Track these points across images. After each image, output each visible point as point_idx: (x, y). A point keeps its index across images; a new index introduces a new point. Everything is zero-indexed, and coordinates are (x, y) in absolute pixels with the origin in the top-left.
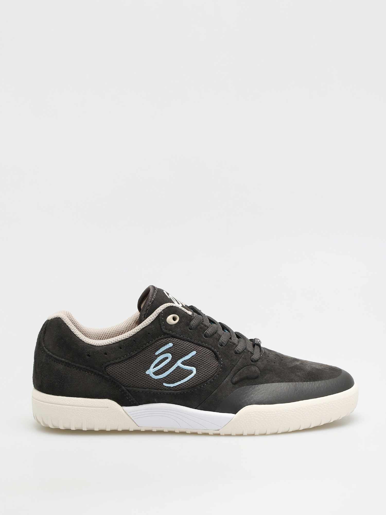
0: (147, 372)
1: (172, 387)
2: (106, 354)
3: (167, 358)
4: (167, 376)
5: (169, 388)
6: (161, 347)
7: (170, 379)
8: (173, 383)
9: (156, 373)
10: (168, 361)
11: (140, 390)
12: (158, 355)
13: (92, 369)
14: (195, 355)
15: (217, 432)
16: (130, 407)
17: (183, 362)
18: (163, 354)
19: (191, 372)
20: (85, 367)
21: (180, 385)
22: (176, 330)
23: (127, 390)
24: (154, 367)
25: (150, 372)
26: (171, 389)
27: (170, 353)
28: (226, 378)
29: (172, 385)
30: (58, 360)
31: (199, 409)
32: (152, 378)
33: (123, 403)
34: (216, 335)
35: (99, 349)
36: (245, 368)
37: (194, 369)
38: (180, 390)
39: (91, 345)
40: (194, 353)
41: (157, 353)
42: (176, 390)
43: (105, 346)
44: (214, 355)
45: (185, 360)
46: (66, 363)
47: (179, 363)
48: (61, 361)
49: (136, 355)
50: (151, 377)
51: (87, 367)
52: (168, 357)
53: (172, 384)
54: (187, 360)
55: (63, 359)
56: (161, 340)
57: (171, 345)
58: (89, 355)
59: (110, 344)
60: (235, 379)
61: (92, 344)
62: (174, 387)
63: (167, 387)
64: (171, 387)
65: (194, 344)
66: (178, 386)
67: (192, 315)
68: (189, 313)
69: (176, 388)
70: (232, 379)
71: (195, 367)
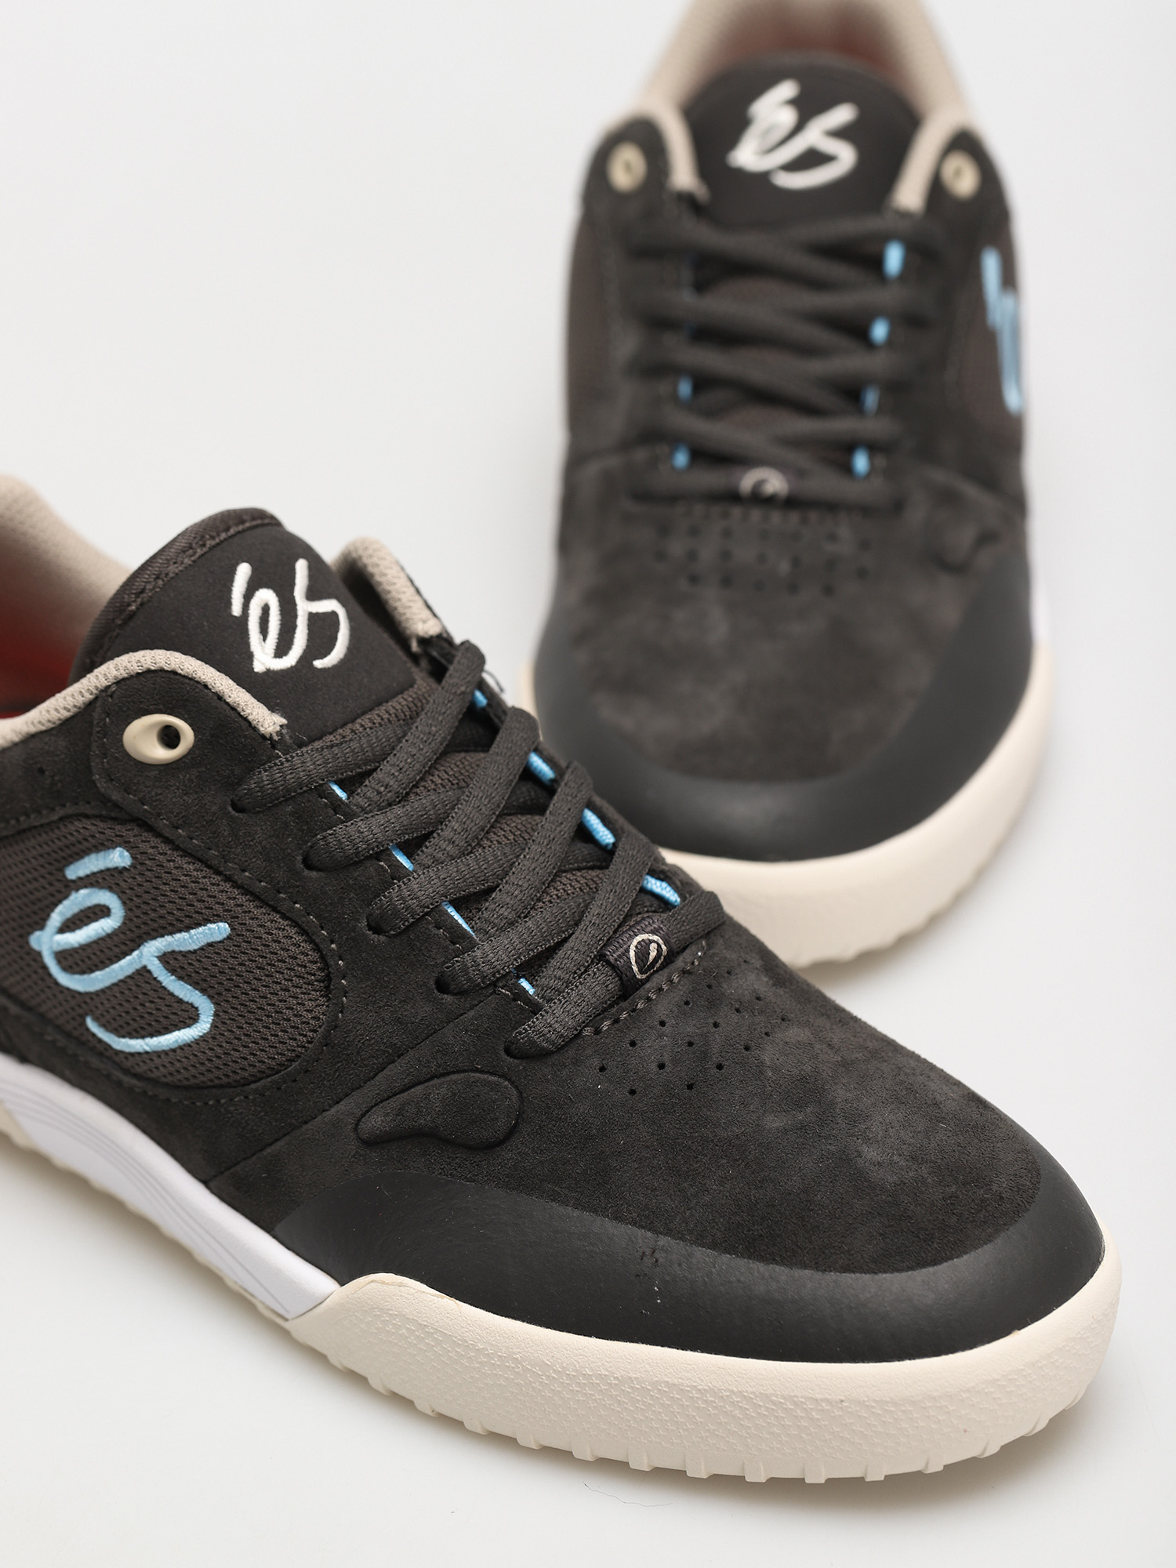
0: (33, 939)
1: (117, 1053)
3: (102, 912)
5: (105, 1050)
6: (89, 852)
7: (113, 1010)
9: (64, 960)
10: (108, 925)
12: (74, 880)
17: (166, 953)
18: (95, 884)
19: (190, 1016)
21: (142, 1054)
22: (157, 794)
24: (59, 929)
25: (48, 941)
27: (121, 895)
28: (341, 1100)
31: (215, 1190)
32: (50, 973)
34: (371, 868)
37: (207, 1011)
40: (219, 930)
41: (71, 873)
44: (319, 969)
45: (178, 948)
47: (149, 954)
50: (45, 966)
52: (108, 909)
54: (186, 954)
57: (121, 857)
60: (380, 1122)
63: (100, 1040)
64: (112, 1048)
65: (236, 885)
66: (135, 1055)
67: (276, 738)
68: (268, 721)
69: (128, 1064)
70: (363, 1115)
71: (211, 997)
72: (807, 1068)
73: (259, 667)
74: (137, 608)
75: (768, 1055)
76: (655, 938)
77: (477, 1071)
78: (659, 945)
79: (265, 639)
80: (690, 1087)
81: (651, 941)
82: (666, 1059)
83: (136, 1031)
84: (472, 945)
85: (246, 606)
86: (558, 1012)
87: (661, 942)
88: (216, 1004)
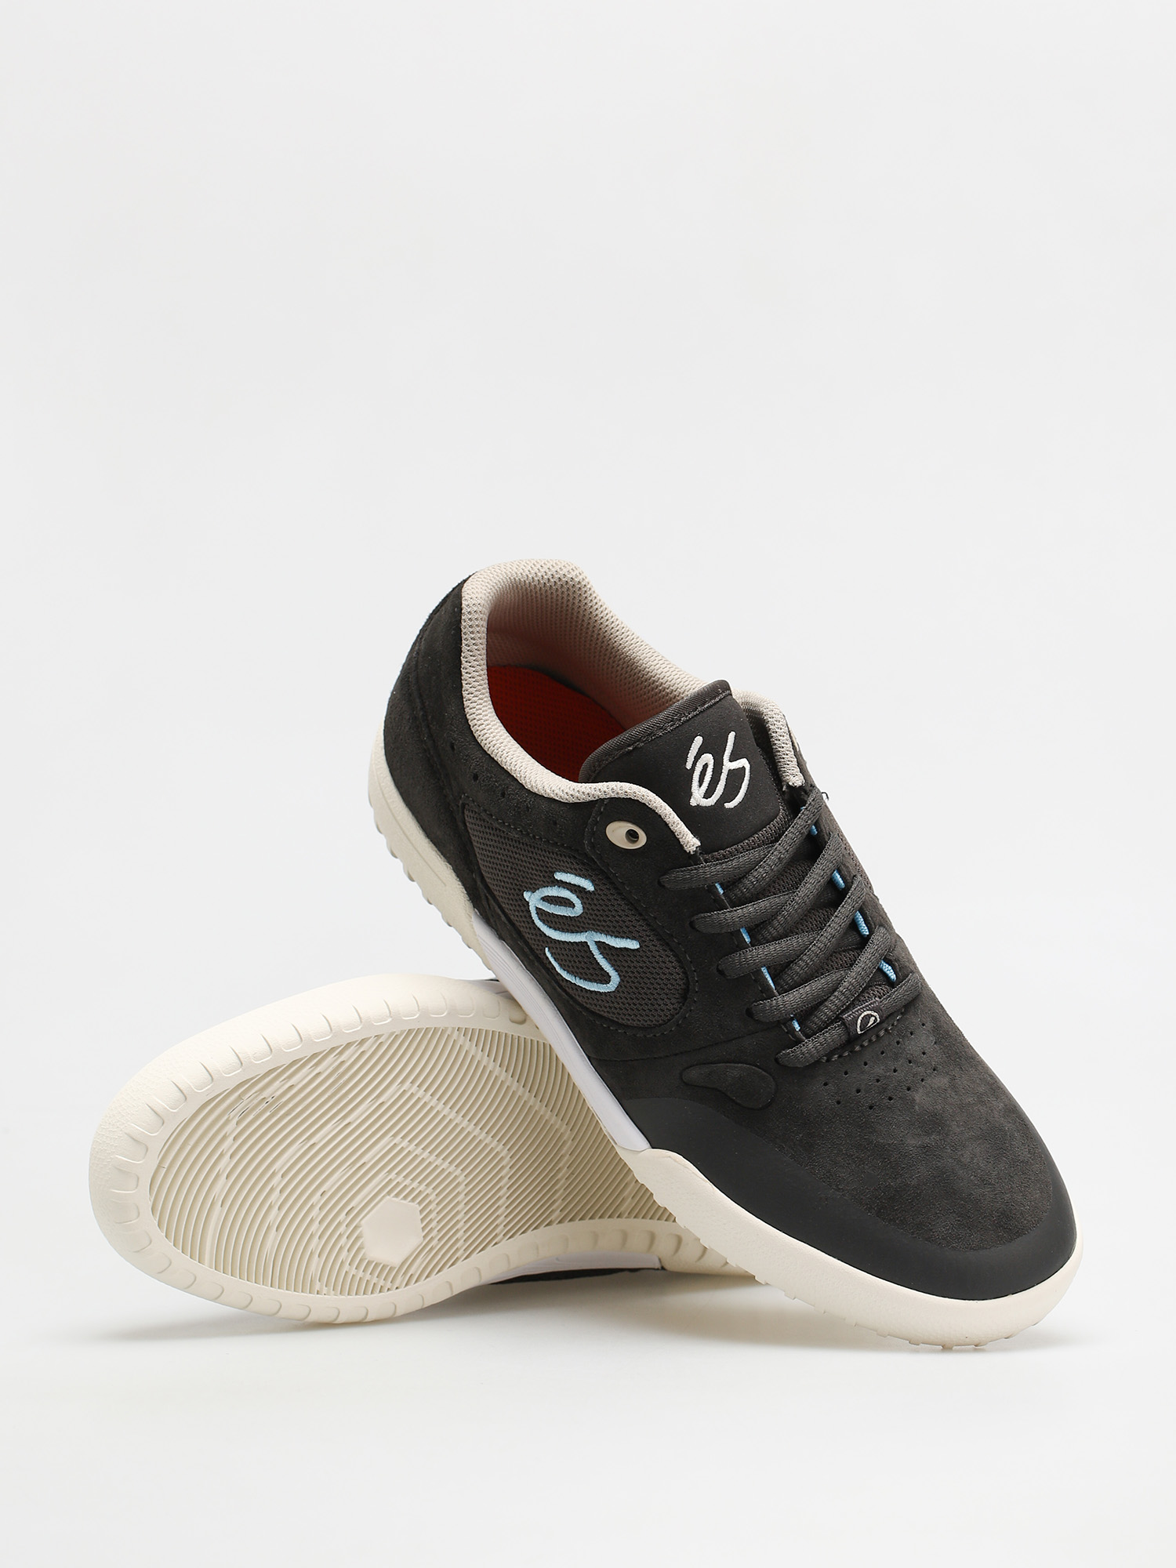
0: (526, 896)
1: (557, 974)
2: (475, 778)
5: (551, 969)
8: (564, 967)
9: (540, 915)
10: (571, 912)
12: (559, 881)
13: (445, 782)
14: (633, 951)
17: (599, 942)
18: (569, 890)
19: (605, 979)
20: (438, 761)
21: (571, 983)
22: (618, 864)
24: (543, 899)
25: (535, 901)
26: (553, 975)
29: (558, 968)
32: (531, 916)
34: (726, 938)
36: (739, 1065)
37: (615, 979)
39: (469, 727)
40: (633, 945)
41: (558, 876)
42: (561, 987)
44: (684, 984)
45: (606, 943)
47: (590, 938)
50: (529, 912)
51: (441, 766)
52: (574, 906)
53: (560, 965)
54: (610, 948)
55: (418, 702)
57: (590, 885)
58: (453, 746)
60: (693, 1075)
61: (472, 728)
62: (560, 975)
63: (550, 963)
64: (555, 970)
65: (649, 926)
66: (567, 980)
67: (692, 853)
68: (691, 842)
69: (564, 984)
70: (687, 1068)
71: (620, 976)
72: (939, 1107)
73: (693, 803)
74: (633, 749)
75: (918, 1096)
76: (875, 1014)
77: (757, 1066)
78: (876, 1018)
79: (700, 786)
80: (871, 1107)
81: (872, 1016)
82: (863, 1087)
83: (572, 972)
84: (771, 996)
85: (694, 764)
86: (811, 1045)
87: (878, 1017)
88: (621, 980)
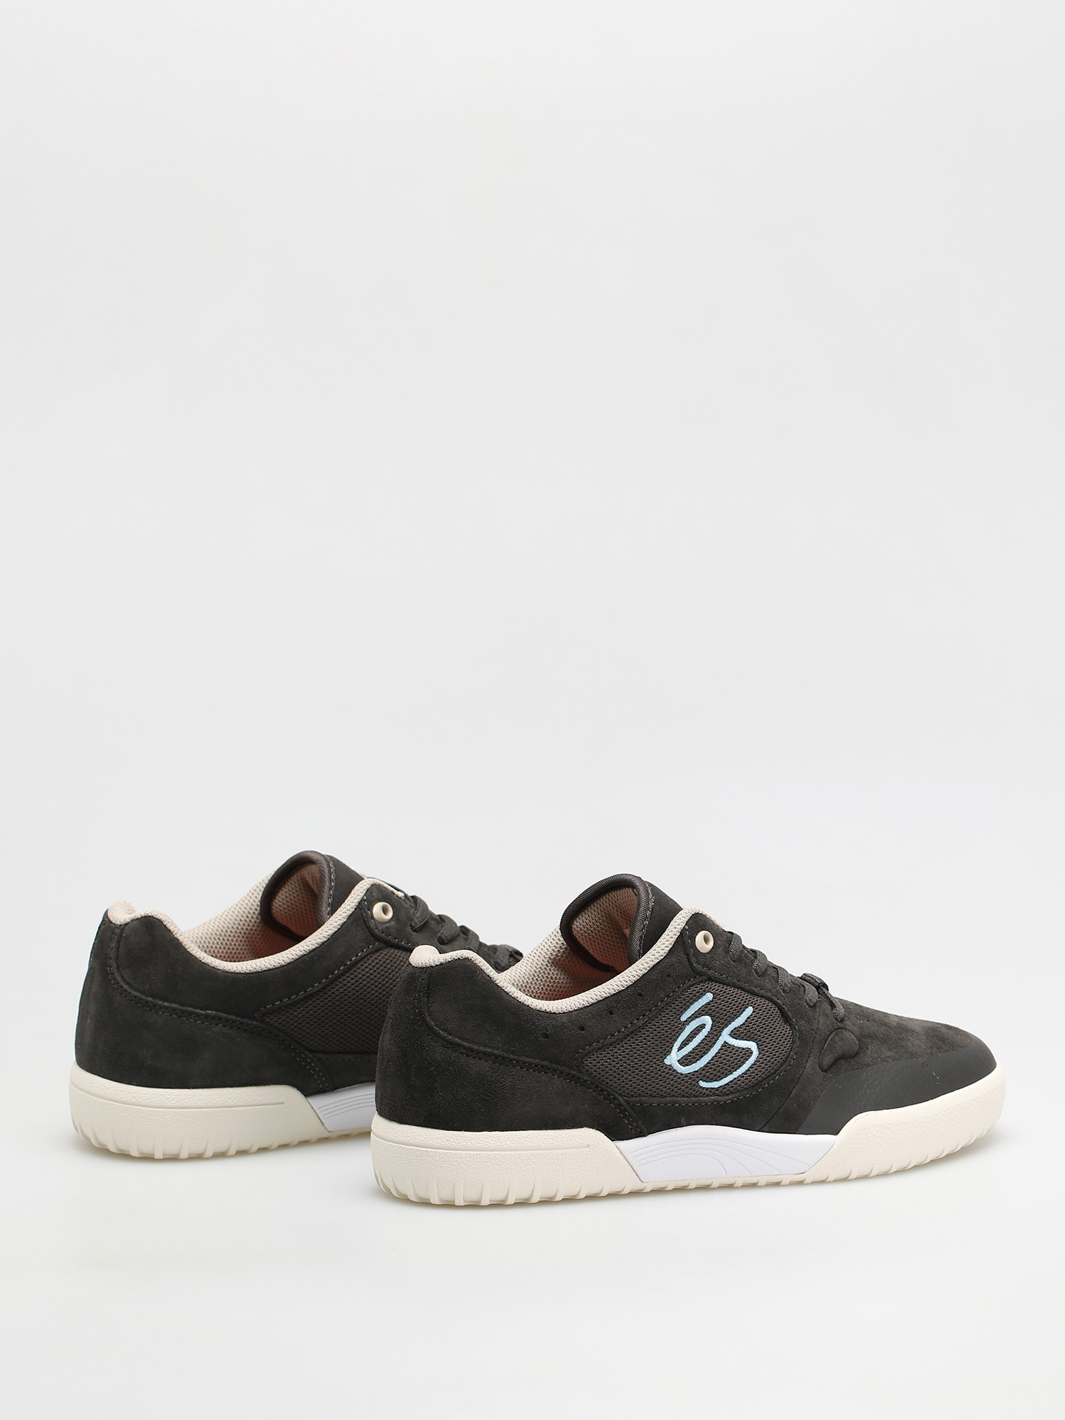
0: (667, 1061)
1: (717, 1089)
2: (582, 1028)
3: (703, 1026)
4: (706, 1066)
5: (710, 1092)
6: (692, 1004)
7: (712, 1072)
8: (720, 1078)
9: (685, 1061)
10: (705, 1032)
11: (655, 1101)
12: (686, 1021)
13: (554, 1066)
14: (752, 1015)
15: (800, 1178)
16: (630, 1141)
17: (732, 1031)
18: (697, 1017)
19: (750, 1053)
20: (537, 1061)
21: (731, 1081)
22: (712, 964)
23: (628, 1103)
24: (680, 1049)
25: (673, 1059)
26: (714, 1094)
27: (710, 1015)
28: (808, 1060)
29: (715, 1085)
30: (478, 1052)
31: (766, 1130)
32: (677, 1073)
33: (616, 1133)
34: (770, 970)
35: (565, 1020)
36: (833, 1035)
37: (753, 1046)
38: (732, 1093)
39: (546, 1012)
40: (749, 1011)
41: (684, 1018)
42: (725, 1094)
43: (576, 1013)
44: (779, 1012)
45: (736, 1026)
46: (496, 1056)
47: (725, 1037)
48: (485, 1054)
49: (645, 1025)
50: (674, 1070)
51: (542, 1060)
52: (705, 1025)
53: (716, 1080)
54: (740, 1027)
55: (488, 1050)
56: (692, 988)
57: (709, 997)
58: (546, 1036)
59: (585, 1007)
60: (827, 1060)
61: (548, 1010)
62: (721, 1087)
63: (707, 1089)
64: (714, 1088)
65: (748, 991)
66: (727, 1084)
71: (754, 1041)
